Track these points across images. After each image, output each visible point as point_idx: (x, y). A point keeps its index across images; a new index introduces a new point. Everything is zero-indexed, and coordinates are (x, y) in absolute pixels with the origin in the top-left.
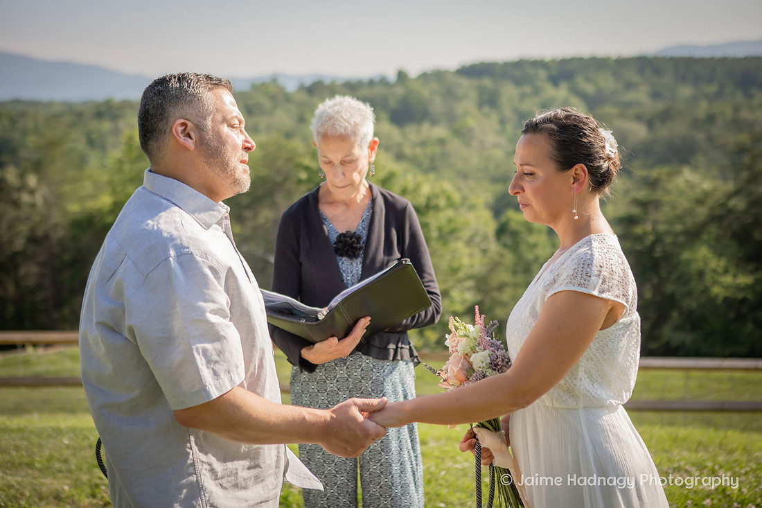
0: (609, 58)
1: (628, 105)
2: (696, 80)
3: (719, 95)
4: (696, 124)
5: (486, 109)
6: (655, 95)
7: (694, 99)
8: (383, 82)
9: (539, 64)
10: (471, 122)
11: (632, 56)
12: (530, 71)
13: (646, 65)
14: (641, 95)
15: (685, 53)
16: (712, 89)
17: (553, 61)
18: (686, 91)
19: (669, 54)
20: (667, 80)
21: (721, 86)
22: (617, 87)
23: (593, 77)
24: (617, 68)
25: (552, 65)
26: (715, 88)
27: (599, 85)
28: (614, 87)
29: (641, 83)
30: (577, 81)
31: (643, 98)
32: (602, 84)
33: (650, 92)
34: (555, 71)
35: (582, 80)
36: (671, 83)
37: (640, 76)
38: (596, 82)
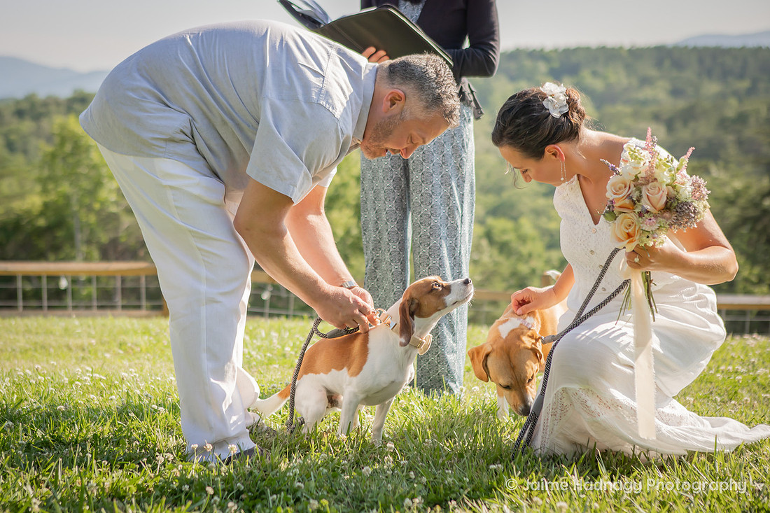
0: (621, 48)
1: (644, 103)
2: (725, 75)
3: (751, 91)
4: (723, 124)
6: (676, 92)
7: (723, 96)
9: (538, 55)
11: (648, 46)
12: (528, 63)
13: (665, 57)
14: (659, 93)
15: (712, 43)
16: (744, 85)
17: (556, 51)
18: (712, 88)
19: (692, 44)
20: (690, 74)
21: (755, 82)
22: (629, 83)
23: (601, 69)
24: (630, 60)
25: (554, 55)
26: (747, 83)
27: (609, 80)
28: (625, 81)
29: (658, 78)
30: (583, 75)
31: (661, 95)
32: (613, 79)
33: (669, 88)
34: (557, 64)
35: (588, 75)
36: (695, 79)
37: (658, 69)
38: (605, 78)
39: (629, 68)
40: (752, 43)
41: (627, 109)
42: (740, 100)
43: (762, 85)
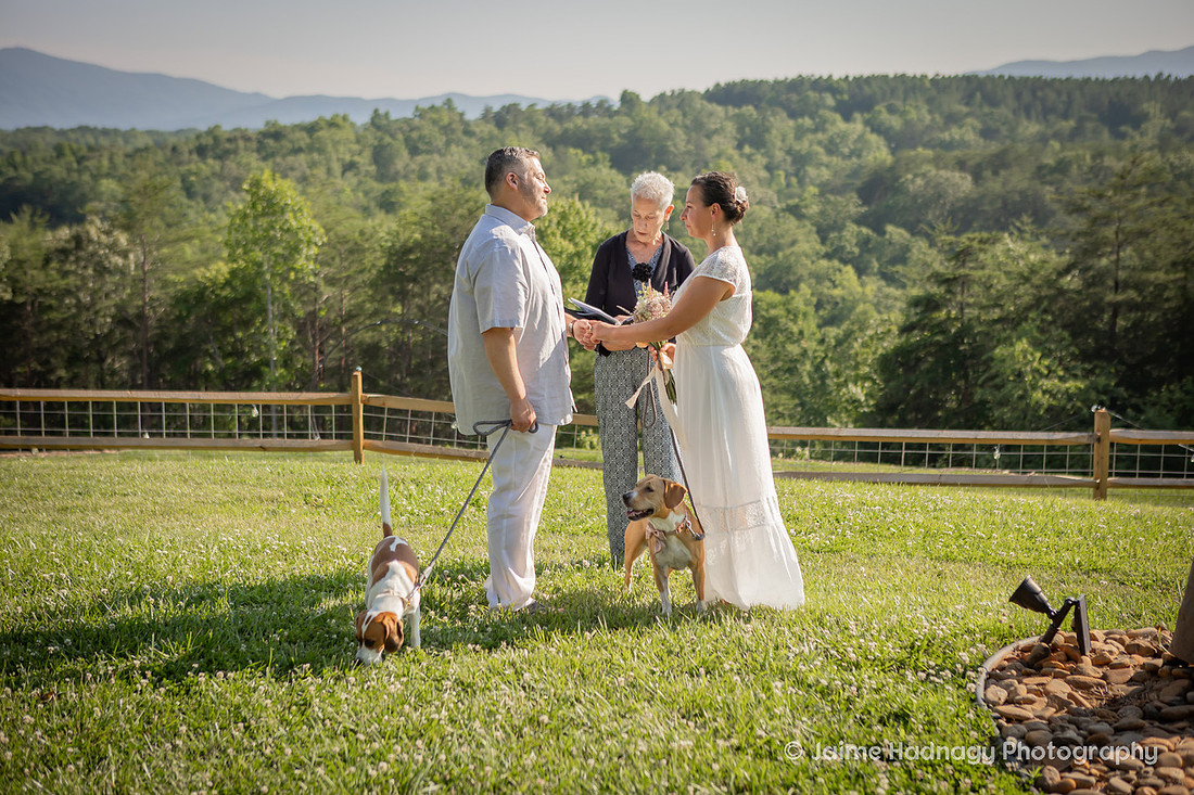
0: (924, 77)
1: (948, 146)
2: (1046, 113)
3: (1076, 134)
4: (1041, 171)
5: (748, 150)
6: (987, 133)
7: (1043, 138)
8: (603, 107)
9: (824, 85)
12: (812, 94)
13: (976, 88)
14: (967, 133)
15: (1030, 73)
16: (1068, 125)
17: (846, 80)
18: (1031, 128)
19: (1007, 73)
20: (1004, 111)
21: (1081, 120)
22: (933, 120)
23: (899, 104)
24: (934, 92)
25: (844, 85)
26: (1072, 123)
27: (909, 117)
28: (928, 118)
29: (967, 115)
30: (877, 108)
31: (971, 136)
32: (913, 115)
33: (979, 125)
34: (846, 97)
35: (883, 110)
36: (1011, 116)
37: (967, 104)
38: (903, 114)
39: (930, 101)
40: (1078, 75)
41: (929, 153)
43: (1089, 125)
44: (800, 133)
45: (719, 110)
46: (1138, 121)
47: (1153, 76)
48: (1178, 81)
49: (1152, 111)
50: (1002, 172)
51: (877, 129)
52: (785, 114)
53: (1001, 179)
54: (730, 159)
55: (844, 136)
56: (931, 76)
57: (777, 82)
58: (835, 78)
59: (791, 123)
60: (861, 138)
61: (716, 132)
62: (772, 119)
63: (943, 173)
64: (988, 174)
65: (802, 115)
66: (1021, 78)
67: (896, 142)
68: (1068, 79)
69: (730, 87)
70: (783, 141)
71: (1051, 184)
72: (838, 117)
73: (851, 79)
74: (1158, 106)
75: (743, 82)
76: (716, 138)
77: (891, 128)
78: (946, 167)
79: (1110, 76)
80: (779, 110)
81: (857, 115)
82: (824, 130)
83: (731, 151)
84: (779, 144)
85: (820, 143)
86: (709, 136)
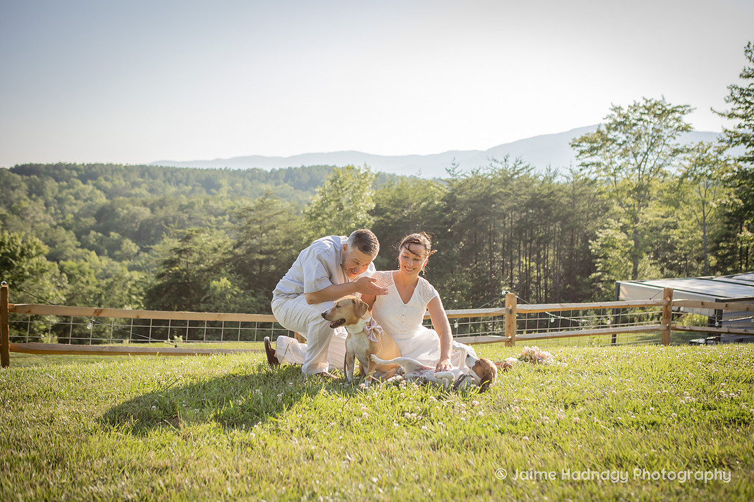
0: (121, 165)
1: (136, 196)
2: (178, 182)
3: (192, 192)
5: (34, 196)
6: (152, 191)
7: (178, 194)
9: (72, 167)
10: (25, 204)
11: (135, 165)
12: (66, 171)
13: (145, 171)
14: (143, 190)
15: (170, 165)
18: (171, 189)
20: (159, 181)
21: (194, 186)
22: (126, 185)
23: (110, 177)
24: (126, 172)
25: (82, 167)
26: (190, 187)
27: (115, 183)
28: (124, 184)
29: (143, 183)
30: (99, 178)
31: (145, 192)
32: (117, 182)
33: (148, 188)
34: (83, 173)
35: (102, 179)
36: (162, 184)
37: (142, 178)
38: (112, 181)
39: (124, 176)
40: (191, 166)
41: (127, 199)
42: (187, 196)
43: (197, 189)
44: (61, 189)
45: (19, 177)
46: (218, 187)
47: (223, 168)
48: (234, 171)
49: (223, 183)
50: (164, 208)
51: (99, 188)
52: (54, 181)
53: (164, 211)
54: (25, 200)
55: (83, 191)
56: (124, 165)
57: (48, 165)
58: (78, 164)
59: (57, 184)
60: (92, 192)
61: (17, 187)
62: (46, 182)
63: (136, 207)
64: (158, 208)
65: (62, 181)
66: (166, 167)
67: (110, 194)
68: (187, 168)
69: (24, 167)
70: (53, 193)
71: (186, 213)
72: (80, 182)
73: (86, 165)
74: (226, 181)
75: (31, 164)
76: (17, 190)
77: (106, 188)
78: (137, 205)
79: (205, 168)
80: (51, 178)
81: (89, 181)
82: (73, 188)
83: (25, 197)
84: (50, 194)
85: (71, 194)
86: (13, 189)
